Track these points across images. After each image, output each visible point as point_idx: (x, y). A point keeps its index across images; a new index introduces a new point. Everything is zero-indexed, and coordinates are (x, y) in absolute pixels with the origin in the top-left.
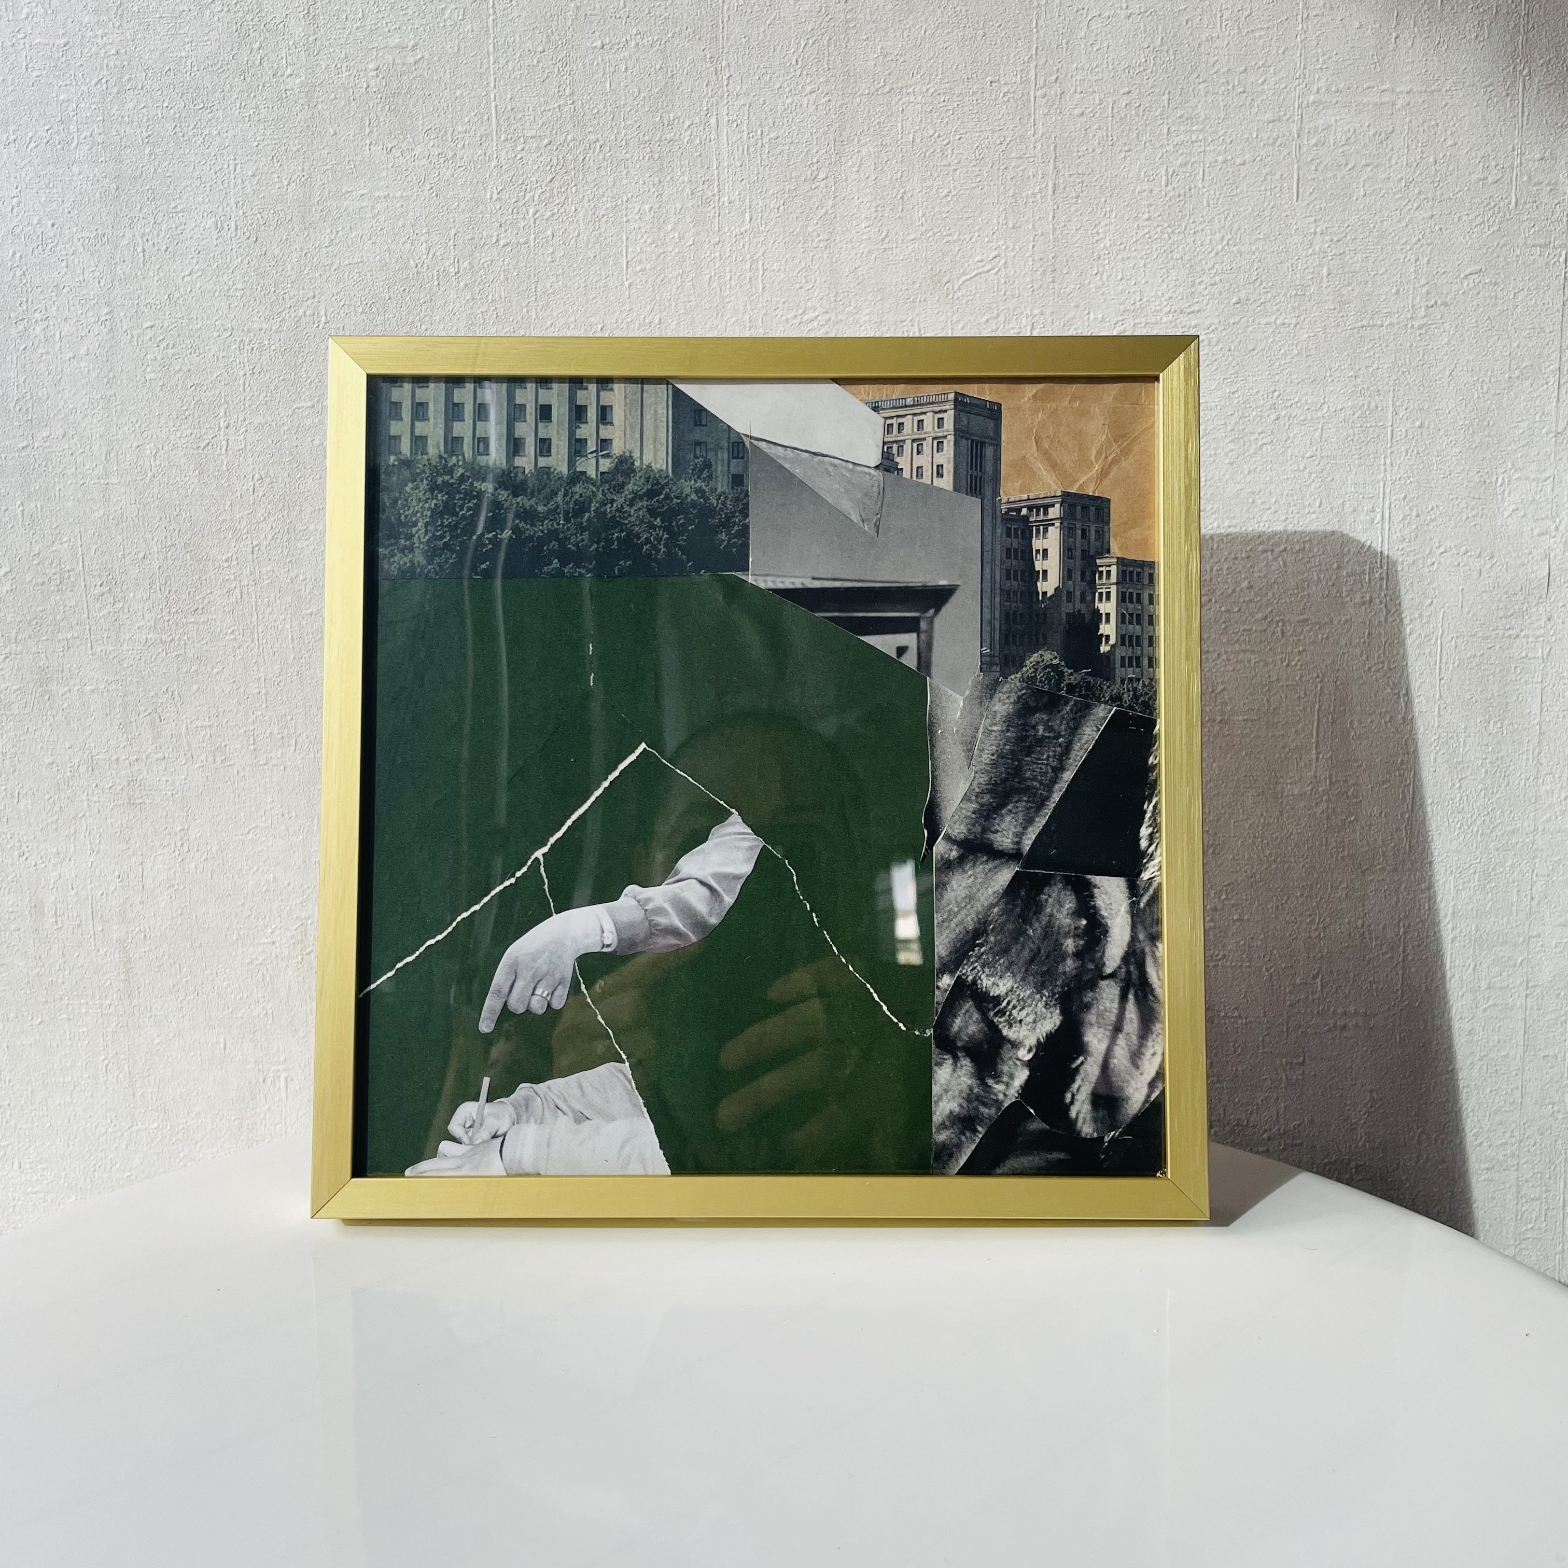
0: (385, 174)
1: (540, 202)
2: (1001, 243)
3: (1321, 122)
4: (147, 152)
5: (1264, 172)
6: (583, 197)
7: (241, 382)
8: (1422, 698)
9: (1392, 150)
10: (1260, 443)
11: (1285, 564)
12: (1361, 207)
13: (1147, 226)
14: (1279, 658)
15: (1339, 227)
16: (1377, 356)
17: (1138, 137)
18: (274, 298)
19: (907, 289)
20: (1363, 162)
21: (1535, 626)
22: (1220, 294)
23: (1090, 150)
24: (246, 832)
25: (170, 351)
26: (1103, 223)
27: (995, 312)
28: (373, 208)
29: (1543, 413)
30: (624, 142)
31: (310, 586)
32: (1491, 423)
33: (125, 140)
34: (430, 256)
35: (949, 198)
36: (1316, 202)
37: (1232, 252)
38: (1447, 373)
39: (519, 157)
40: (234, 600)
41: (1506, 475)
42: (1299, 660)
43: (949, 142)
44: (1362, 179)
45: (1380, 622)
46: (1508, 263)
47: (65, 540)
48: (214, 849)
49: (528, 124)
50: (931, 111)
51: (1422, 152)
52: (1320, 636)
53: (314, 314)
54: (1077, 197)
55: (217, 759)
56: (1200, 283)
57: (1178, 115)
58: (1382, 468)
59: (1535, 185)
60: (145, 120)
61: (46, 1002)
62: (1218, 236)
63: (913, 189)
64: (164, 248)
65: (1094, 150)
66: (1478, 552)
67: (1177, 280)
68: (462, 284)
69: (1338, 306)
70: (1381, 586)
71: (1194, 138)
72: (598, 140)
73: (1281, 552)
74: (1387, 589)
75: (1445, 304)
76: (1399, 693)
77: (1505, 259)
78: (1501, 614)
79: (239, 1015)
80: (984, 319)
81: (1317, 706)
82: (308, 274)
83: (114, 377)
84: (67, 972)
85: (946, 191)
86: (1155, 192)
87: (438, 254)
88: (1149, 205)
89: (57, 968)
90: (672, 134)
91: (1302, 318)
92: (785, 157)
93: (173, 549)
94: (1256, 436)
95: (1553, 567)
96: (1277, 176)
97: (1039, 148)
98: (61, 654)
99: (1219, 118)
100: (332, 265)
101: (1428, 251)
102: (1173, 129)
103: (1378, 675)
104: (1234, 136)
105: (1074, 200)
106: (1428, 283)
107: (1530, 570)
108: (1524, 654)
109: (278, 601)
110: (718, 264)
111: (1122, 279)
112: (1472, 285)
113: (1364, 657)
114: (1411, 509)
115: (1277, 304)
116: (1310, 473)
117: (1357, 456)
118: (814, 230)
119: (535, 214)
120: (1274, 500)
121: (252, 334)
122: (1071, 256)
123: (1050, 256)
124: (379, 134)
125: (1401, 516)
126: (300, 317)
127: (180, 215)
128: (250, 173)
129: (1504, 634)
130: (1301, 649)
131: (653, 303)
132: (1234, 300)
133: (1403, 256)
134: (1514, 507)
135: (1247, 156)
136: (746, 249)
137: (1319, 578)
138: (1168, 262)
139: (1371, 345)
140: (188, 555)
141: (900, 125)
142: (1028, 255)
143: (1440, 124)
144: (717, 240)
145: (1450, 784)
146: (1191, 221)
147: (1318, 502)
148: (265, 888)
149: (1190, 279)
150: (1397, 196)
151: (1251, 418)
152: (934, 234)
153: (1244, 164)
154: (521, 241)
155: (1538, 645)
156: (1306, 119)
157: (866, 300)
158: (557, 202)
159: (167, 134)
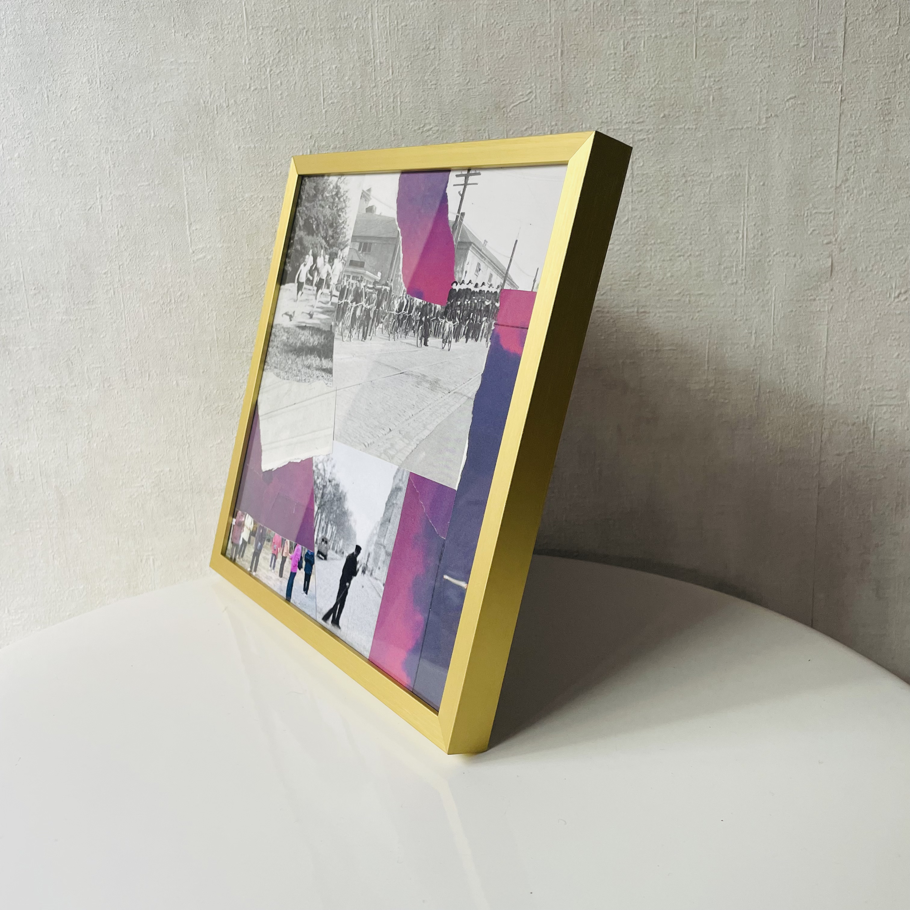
0: (184, 49)
1: (273, 65)
2: (533, 85)
3: (708, 13)
4: (47, 39)
5: (677, 42)
6: (297, 61)
7: (108, 172)
8: (764, 335)
9: (747, 29)
10: (677, 196)
11: (690, 263)
12: (731, 62)
13: (613, 74)
14: (687, 314)
15: (719, 73)
16: (739, 146)
17: (607, 23)
18: (124, 122)
19: (481, 112)
20: (732, 36)
21: (825, 293)
22: (654, 112)
23: (581, 31)
24: (124, 425)
25: (66, 155)
26: (589, 73)
27: (531, 124)
28: (178, 69)
29: (829, 176)
30: (319, 30)
31: (152, 288)
32: (801, 183)
33: (33, 32)
34: (212, 97)
35: (503, 59)
36: (706, 59)
37: (660, 88)
38: (778, 155)
39: (260, 38)
40: (110, 296)
41: (809, 211)
42: (699, 316)
43: (503, 27)
44: (731, 46)
45: (741, 295)
46: (810, 92)
47: (13, 263)
48: (106, 435)
49: (264, 19)
50: (492, 9)
51: (764, 30)
52: (709, 303)
53: (147, 132)
54: (575, 58)
55: (106, 386)
56: (644, 106)
57: (630, 10)
58: (743, 209)
59: (825, 48)
60: (45, 20)
61: (17, 522)
62: (652, 79)
63: (483, 55)
64: (59, 94)
65: (583, 31)
66: (794, 254)
67: (630, 104)
68: (231, 113)
69: (718, 118)
70: (742, 274)
71: (639, 23)
72: (304, 28)
73: (688, 256)
74: (745, 275)
75: (776, 116)
76: (751, 333)
77: (809, 90)
78: (806, 288)
79: (126, 526)
80: (525, 128)
81: (708, 341)
82: (143, 108)
83: (35, 170)
84: (28, 506)
85: (502, 55)
86: (618, 54)
87: (216, 95)
88: (615, 62)
89: (22, 502)
90: (347, 24)
91: (699, 125)
92: (411, 37)
93: (74, 268)
94: (674, 192)
95: (834, 261)
96: (685, 44)
97: (553, 28)
98: (14, 329)
99: (652, 12)
100: (156, 103)
101: (767, 87)
102: (627, 18)
103: (742, 322)
104: (661, 22)
105: (573, 60)
106: (767, 104)
107: (821, 263)
108: (818, 309)
109: (135, 296)
110: (375, 99)
111: (600, 104)
112: (791, 105)
113: (733, 313)
114: (758, 231)
115: (685, 117)
116: (704, 212)
117: (729, 202)
118: (428, 79)
119: (270, 71)
120: (684, 228)
121: (112, 144)
122: (572, 92)
123: (560, 92)
124: (180, 26)
125: (753, 235)
126: (139, 134)
127: (68, 75)
128: (107, 50)
129: (807, 299)
130: (699, 309)
131: (339, 122)
132: (662, 115)
133: (752, 89)
134: (813, 229)
135: (668, 34)
136: (391, 90)
137: (709, 271)
138: (625, 94)
139: (735, 141)
140: (83, 271)
141: (475, 17)
142: (548, 91)
143: (774, 14)
144: (374, 85)
145: (778, 382)
146: (637, 71)
147: (708, 228)
148: (136, 456)
149: (638, 104)
150: (750, 55)
151: (672, 182)
152: (496, 80)
153: (666, 37)
154: (263, 87)
155: (826, 304)
156: (700, 12)
157: (458, 119)
158: (282, 64)
159: (58, 29)
